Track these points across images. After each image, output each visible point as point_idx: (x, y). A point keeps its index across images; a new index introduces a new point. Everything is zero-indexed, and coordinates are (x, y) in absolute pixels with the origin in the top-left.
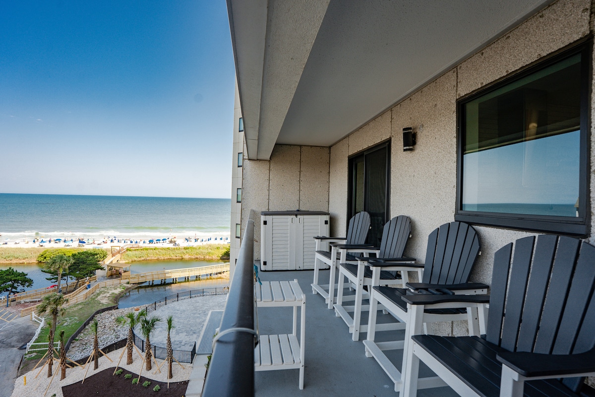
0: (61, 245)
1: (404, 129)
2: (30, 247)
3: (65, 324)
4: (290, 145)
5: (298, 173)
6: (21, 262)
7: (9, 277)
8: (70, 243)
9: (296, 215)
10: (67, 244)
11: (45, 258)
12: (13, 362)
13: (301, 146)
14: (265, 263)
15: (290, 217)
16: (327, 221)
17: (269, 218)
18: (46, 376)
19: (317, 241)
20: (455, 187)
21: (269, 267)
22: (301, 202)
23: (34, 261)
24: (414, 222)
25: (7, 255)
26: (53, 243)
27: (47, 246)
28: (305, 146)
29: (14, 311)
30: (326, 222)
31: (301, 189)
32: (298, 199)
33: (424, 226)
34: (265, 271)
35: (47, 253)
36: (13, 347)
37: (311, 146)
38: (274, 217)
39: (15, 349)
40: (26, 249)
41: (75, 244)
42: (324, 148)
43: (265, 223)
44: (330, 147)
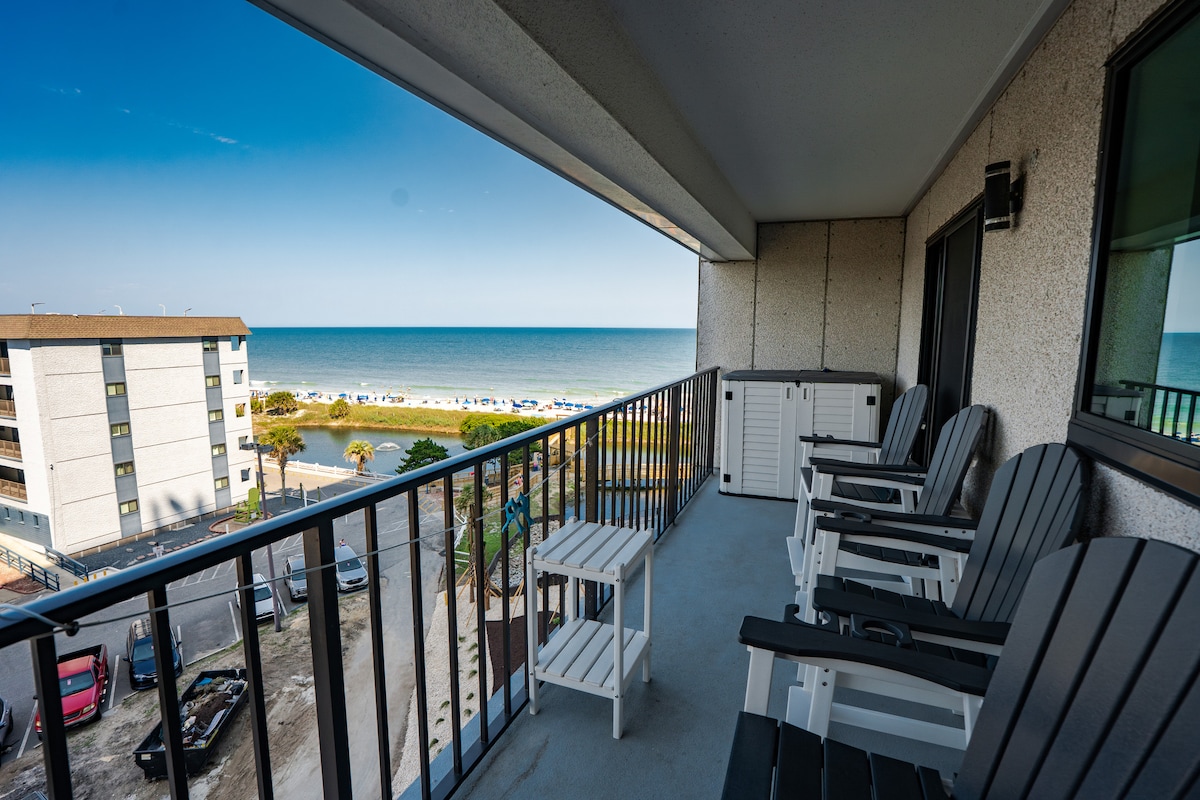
0: (489, 409)
1: (989, 169)
2: (451, 409)
3: (492, 531)
4: (804, 222)
5: (822, 285)
6: (442, 430)
7: (428, 451)
8: (499, 406)
9: (798, 383)
10: (497, 407)
11: (469, 427)
12: (434, 570)
13: (829, 222)
14: (727, 478)
15: (783, 386)
16: (874, 398)
17: (737, 387)
18: (468, 601)
19: (804, 444)
20: (1080, 341)
21: (734, 487)
22: (827, 351)
23: (457, 430)
24: (1002, 427)
25: (427, 419)
26: (479, 404)
27: (473, 408)
28: (839, 220)
29: (434, 500)
30: (871, 401)
31: (828, 320)
32: (821, 344)
33: (1016, 439)
34: (728, 494)
35: (472, 421)
36: (434, 550)
37: (856, 220)
38: (748, 384)
39: (436, 553)
40: (448, 412)
41: (508, 409)
42: (890, 221)
43: (729, 396)
44: (905, 217)
